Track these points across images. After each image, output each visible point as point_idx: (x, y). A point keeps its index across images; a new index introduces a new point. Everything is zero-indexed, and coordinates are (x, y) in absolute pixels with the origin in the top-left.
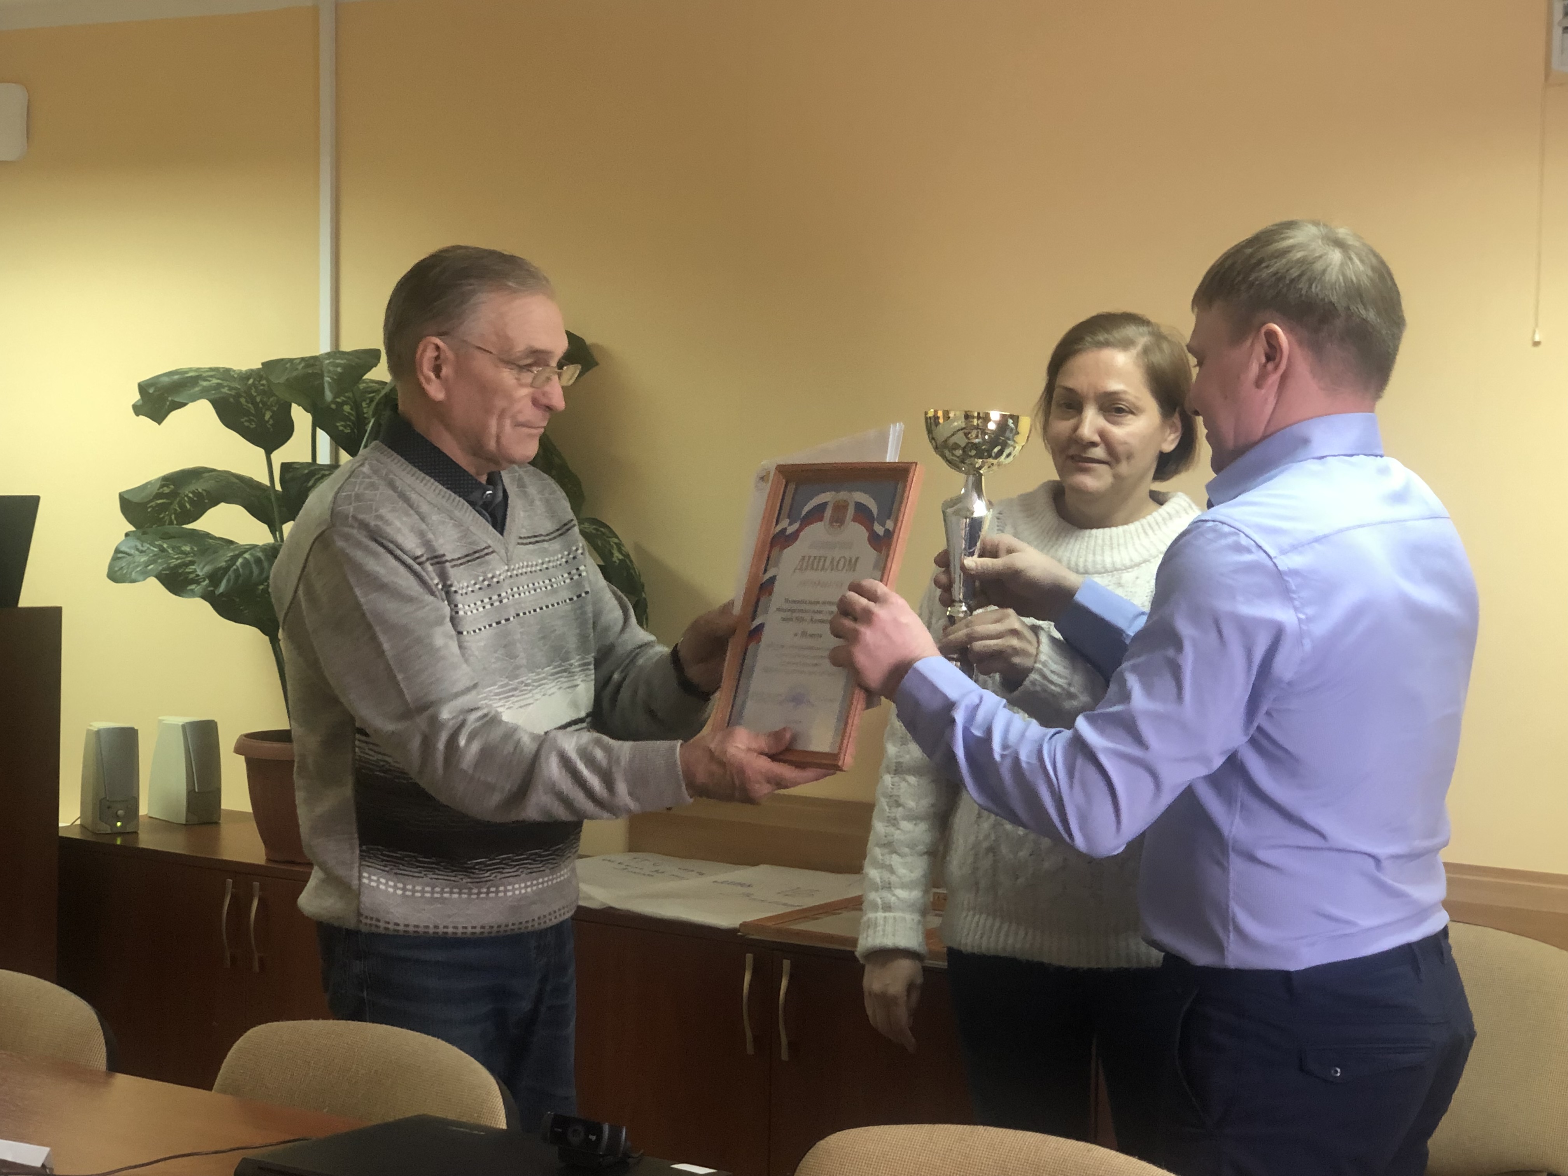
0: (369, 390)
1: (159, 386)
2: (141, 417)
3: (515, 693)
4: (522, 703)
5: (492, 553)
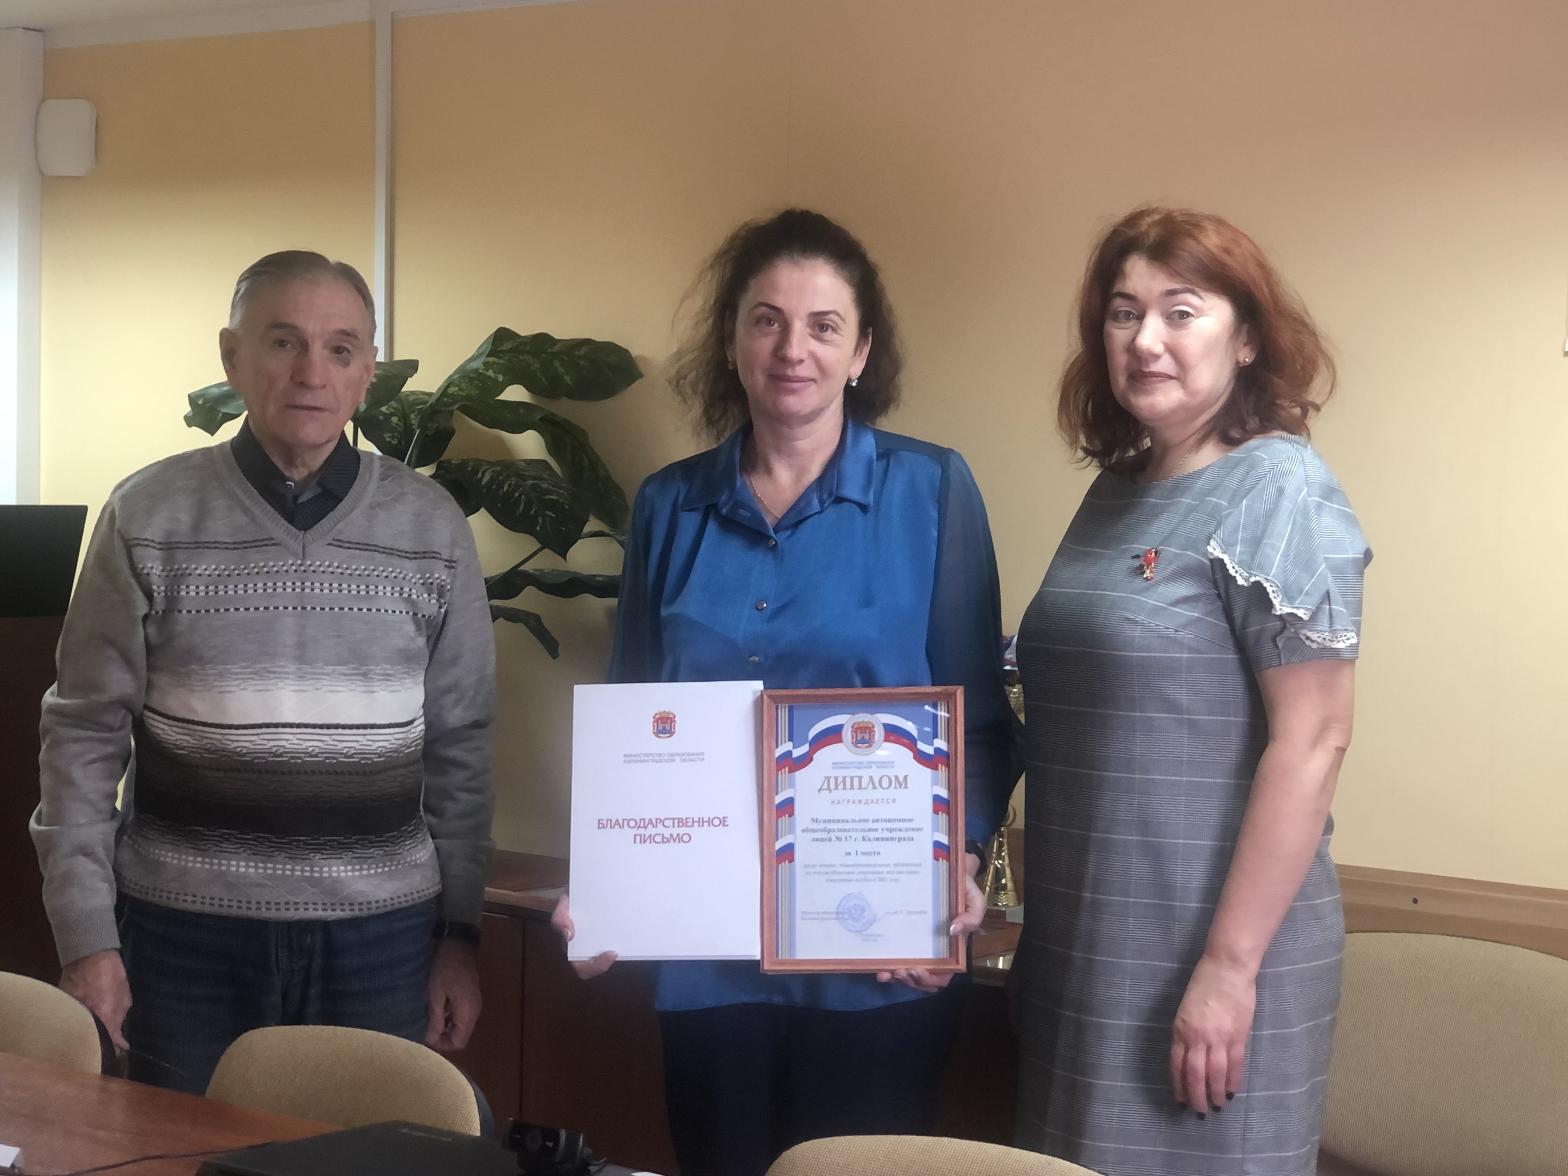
0: (418, 401)
1: (207, 397)
2: (194, 428)
3: (254, 676)
4: (259, 688)
5: (274, 545)
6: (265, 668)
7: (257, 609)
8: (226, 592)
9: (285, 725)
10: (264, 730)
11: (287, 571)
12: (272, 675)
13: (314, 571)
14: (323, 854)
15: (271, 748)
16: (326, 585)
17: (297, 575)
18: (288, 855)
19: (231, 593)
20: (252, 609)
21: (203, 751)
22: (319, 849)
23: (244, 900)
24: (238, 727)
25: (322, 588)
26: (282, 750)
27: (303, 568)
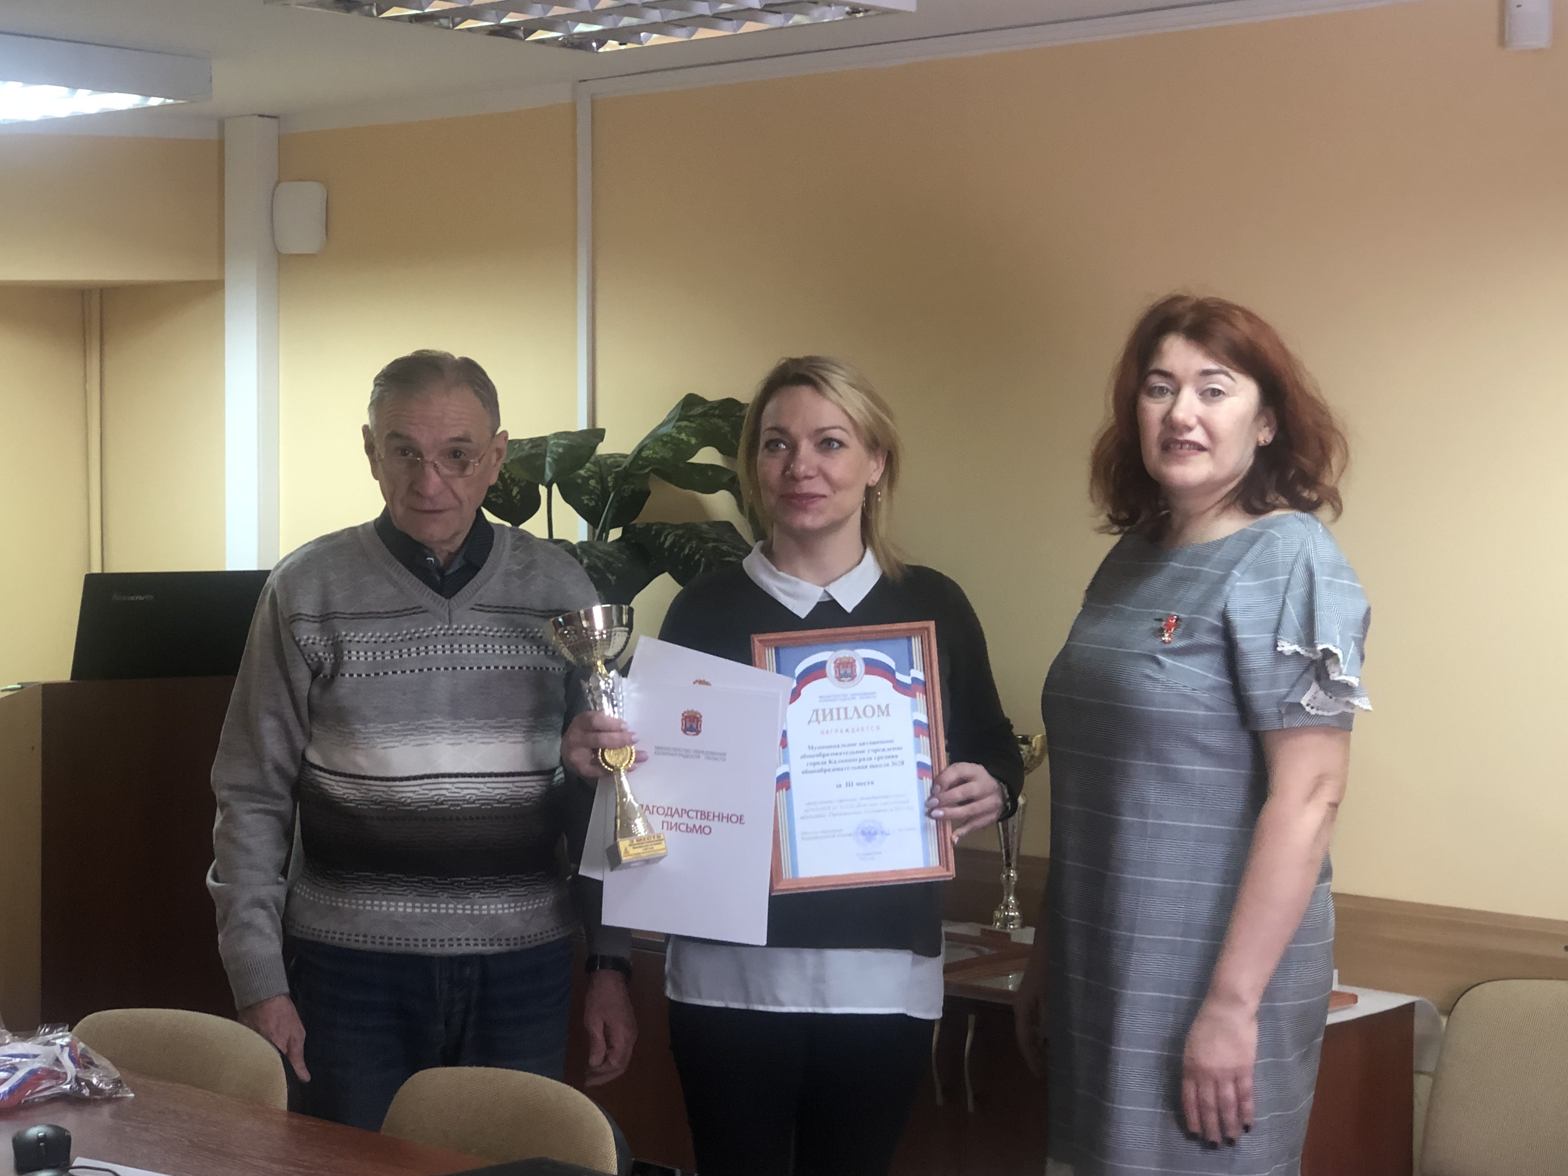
0: (614, 463)
3: (414, 732)
4: (419, 742)
5: (422, 612)
6: (423, 724)
7: (412, 671)
8: (383, 658)
9: (444, 776)
10: (426, 781)
11: (436, 635)
12: (430, 731)
13: (461, 634)
14: (481, 893)
15: (433, 797)
16: (473, 646)
17: (445, 638)
18: (450, 895)
19: (388, 658)
20: (408, 672)
21: (369, 803)
22: (477, 887)
23: (411, 937)
24: (401, 779)
25: (469, 649)
26: (443, 798)
27: (450, 632)
